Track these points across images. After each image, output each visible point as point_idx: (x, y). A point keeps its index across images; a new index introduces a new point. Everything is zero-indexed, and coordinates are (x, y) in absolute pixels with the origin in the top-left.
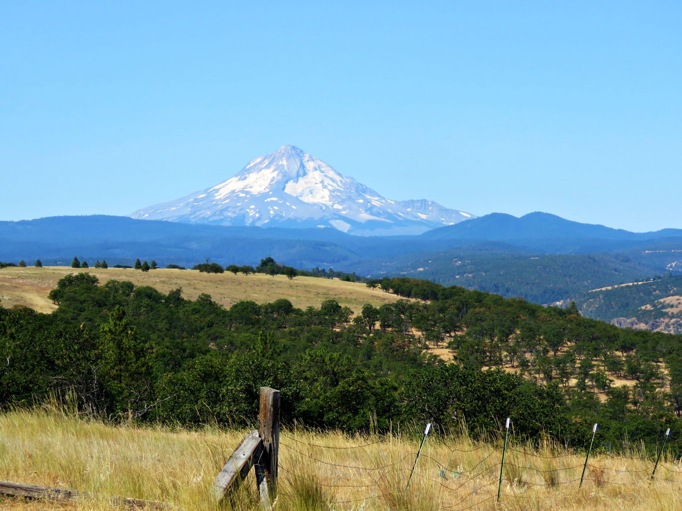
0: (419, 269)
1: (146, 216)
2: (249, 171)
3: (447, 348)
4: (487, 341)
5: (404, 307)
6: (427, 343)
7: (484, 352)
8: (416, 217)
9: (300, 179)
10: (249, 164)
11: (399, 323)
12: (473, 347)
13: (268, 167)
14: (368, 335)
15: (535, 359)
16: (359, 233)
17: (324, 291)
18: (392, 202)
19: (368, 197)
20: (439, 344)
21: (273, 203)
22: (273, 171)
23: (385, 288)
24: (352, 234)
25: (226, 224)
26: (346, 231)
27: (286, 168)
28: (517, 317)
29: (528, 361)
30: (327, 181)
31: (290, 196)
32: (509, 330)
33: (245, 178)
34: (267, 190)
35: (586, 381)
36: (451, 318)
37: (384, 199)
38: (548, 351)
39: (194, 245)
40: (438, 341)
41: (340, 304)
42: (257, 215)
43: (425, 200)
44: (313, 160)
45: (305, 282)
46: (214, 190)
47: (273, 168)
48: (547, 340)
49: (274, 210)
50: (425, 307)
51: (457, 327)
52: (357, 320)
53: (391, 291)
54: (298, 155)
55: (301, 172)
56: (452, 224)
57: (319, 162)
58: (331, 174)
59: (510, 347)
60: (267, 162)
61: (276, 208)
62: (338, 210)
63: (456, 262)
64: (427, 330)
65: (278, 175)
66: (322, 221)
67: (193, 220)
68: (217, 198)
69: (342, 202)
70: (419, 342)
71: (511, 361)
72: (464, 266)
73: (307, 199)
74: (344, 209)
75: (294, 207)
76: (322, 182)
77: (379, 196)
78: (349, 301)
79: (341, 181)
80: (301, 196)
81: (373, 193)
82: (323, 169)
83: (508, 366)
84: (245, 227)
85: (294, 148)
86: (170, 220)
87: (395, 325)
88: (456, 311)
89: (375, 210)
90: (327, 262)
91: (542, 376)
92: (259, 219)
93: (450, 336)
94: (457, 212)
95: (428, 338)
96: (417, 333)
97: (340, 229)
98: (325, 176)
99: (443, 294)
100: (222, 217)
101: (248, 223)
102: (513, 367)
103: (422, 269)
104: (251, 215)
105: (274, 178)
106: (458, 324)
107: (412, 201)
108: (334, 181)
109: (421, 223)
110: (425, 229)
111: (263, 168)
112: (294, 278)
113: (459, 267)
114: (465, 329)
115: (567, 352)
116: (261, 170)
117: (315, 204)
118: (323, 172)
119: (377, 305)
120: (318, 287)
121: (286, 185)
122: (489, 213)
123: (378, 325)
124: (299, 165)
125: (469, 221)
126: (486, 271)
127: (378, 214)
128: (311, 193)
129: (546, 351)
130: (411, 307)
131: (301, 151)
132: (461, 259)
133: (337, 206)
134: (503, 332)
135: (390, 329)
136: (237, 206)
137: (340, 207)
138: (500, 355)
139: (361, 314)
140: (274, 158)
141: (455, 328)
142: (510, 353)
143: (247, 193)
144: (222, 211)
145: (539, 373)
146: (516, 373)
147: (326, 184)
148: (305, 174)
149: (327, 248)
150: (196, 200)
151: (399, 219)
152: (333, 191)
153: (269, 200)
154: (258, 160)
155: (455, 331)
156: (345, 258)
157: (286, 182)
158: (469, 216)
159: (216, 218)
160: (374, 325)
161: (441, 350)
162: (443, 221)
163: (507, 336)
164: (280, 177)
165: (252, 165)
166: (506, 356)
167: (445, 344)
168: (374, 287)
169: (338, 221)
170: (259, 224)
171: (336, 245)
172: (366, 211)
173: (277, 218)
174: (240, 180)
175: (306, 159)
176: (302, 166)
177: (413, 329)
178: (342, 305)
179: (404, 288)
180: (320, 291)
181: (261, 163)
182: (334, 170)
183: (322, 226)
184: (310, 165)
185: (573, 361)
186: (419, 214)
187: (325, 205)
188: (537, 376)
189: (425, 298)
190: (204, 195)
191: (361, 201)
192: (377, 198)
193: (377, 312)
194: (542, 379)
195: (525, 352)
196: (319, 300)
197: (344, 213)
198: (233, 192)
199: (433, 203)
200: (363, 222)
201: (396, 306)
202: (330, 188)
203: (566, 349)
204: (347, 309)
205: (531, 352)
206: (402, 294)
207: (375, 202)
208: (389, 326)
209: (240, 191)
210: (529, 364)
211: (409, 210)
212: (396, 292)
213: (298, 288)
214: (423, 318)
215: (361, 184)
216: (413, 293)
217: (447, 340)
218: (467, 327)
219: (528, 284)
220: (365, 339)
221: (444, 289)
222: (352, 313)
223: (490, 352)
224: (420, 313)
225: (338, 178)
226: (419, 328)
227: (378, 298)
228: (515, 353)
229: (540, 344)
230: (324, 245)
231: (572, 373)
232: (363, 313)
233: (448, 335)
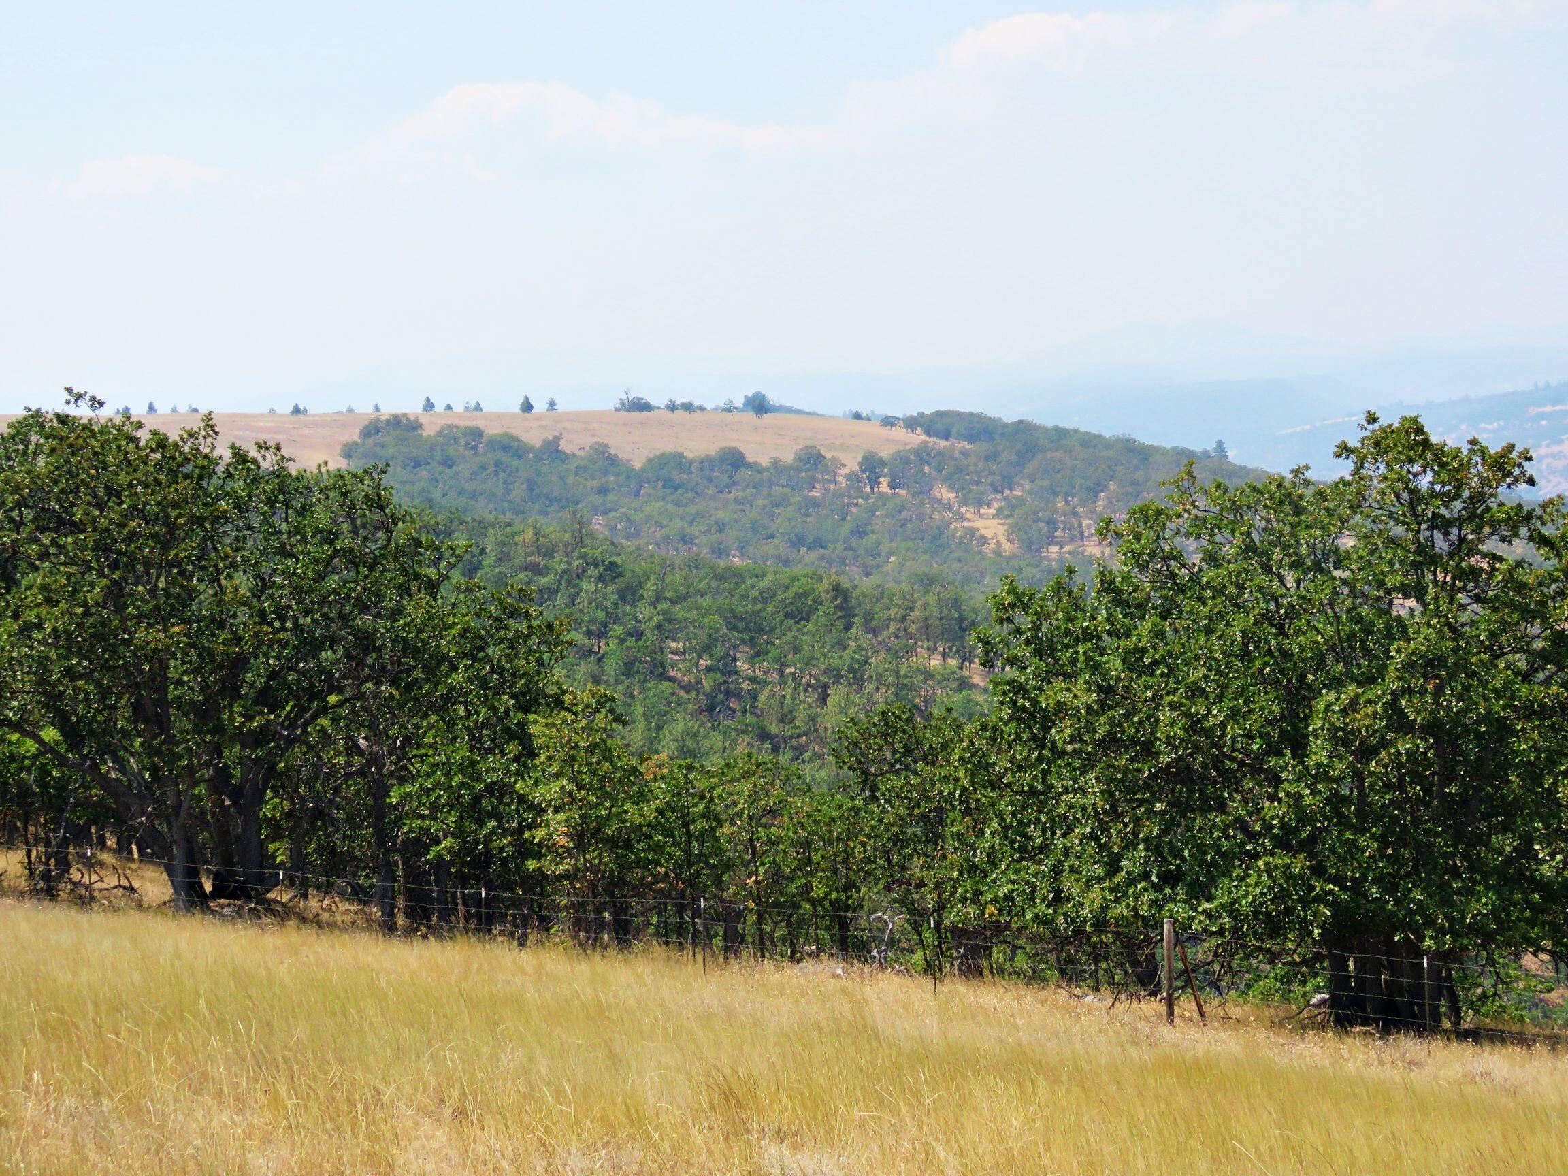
3: (994, 517)
4: (1061, 504)
5: (929, 455)
6: (963, 510)
11: (920, 478)
14: (867, 500)
20: (982, 511)
23: (910, 426)
32: (1099, 485)
36: (1005, 470)
40: (980, 508)
41: (823, 453)
50: (965, 454)
51: (1014, 482)
52: (848, 477)
53: (920, 431)
64: (962, 489)
70: (950, 509)
78: (844, 448)
87: (911, 483)
88: (1014, 457)
93: (1002, 499)
95: (964, 502)
96: (946, 494)
106: (1017, 478)
114: (1028, 486)
119: (885, 453)
123: (884, 485)
130: (940, 453)
134: (1089, 488)
135: (904, 491)
138: (1080, 525)
139: (857, 468)
141: (1011, 485)
146: (1103, 553)
155: (1011, 489)
160: (878, 483)
161: (983, 521)
163: (1096, 494)
166: (1089, 527)
167: (992, 512)
168: (893, 425)
177: (944, 490)
178: (828, 455)
189: (969, 440)
193: (883, 463)
196: (795, 447)
201: (917, 452)
204: (834, 459)
206: (936, 435)
208: (902, 487)
212: (927, 432)
213: (767, 431)
214: (960, 470)
216: (951, 432)
217: (996, 505)
218: (1031, 483)
220: (862, 506)
221: (1006, 425)
222: (844, 465)
224: (955, 463)
226: (952, 488)
227: (894, 442)
232: (860, 465)
233: (999, 496)
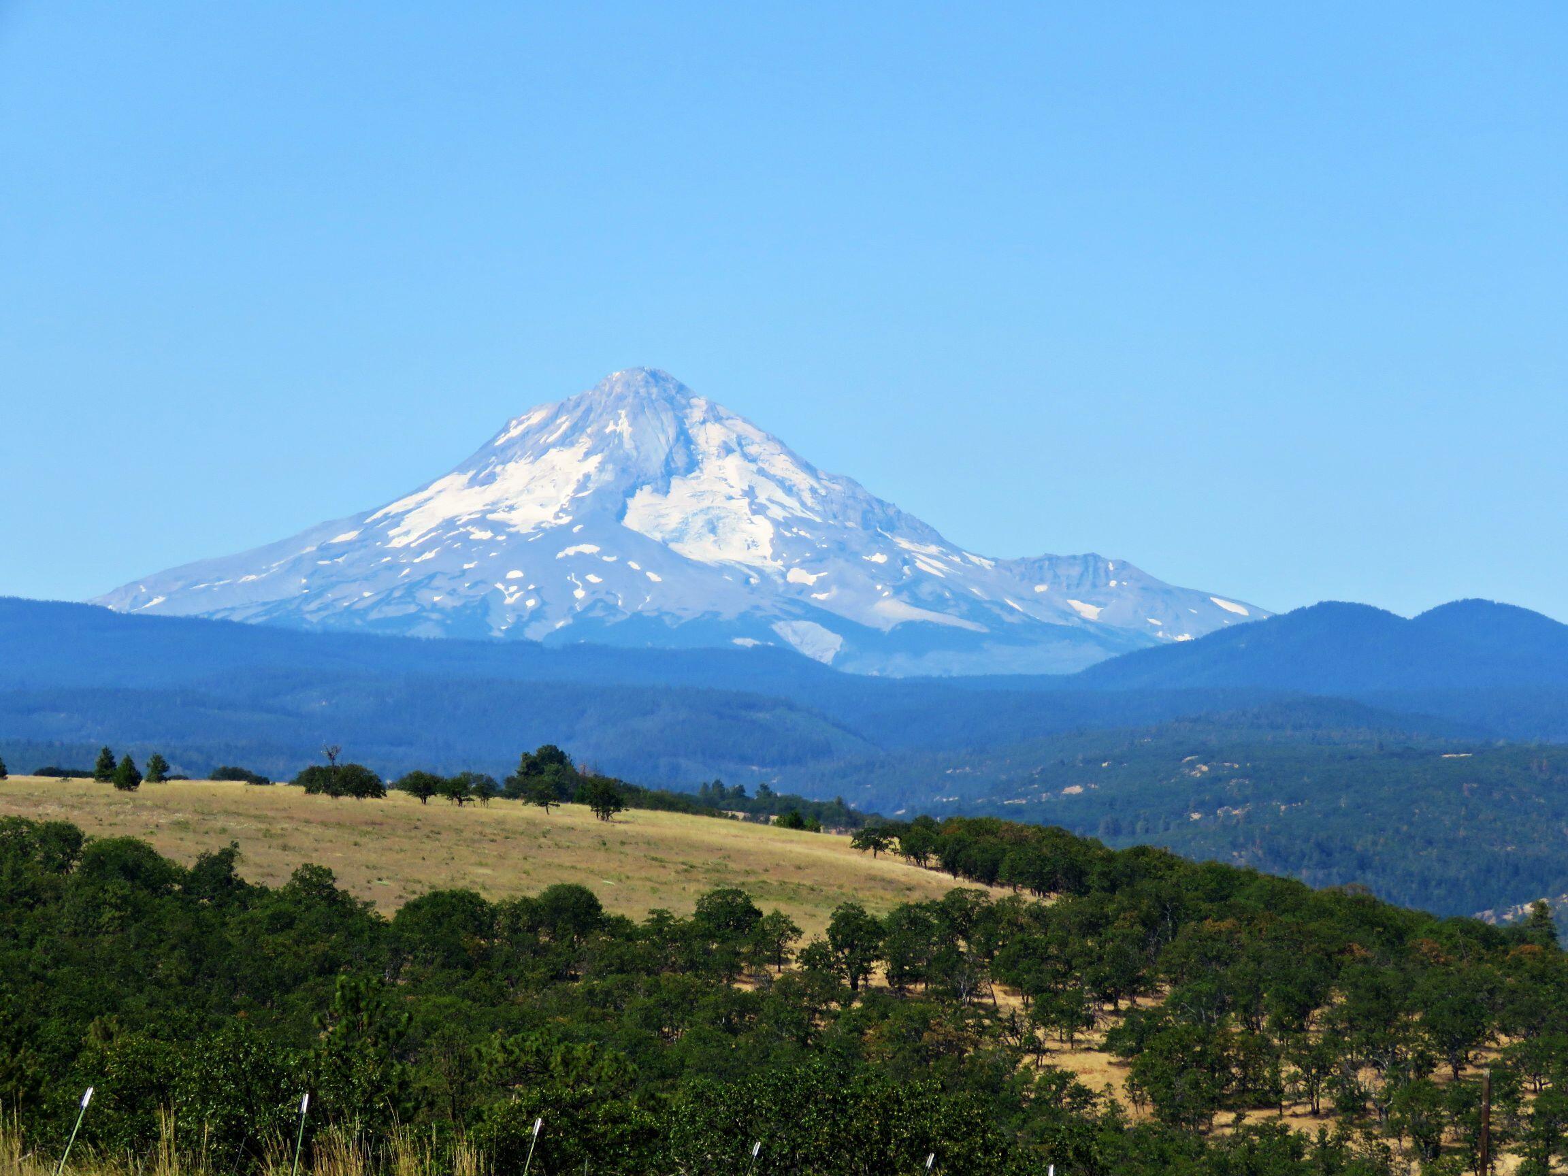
0: (1068, 790)
1: (156, 604)
2: (505, 454)
3: (1103, 1049)
4: (1236, 1028)
5: (967, 915)
6: (1040, 1033)
7: (1225, 1068)
8: (1069, 613)
9: (675, 482)
10: (506, 429)
11: (950, 963)
12: (1186, 1048)
13: (566, 441)
14: (847, 1004)
15: (1388, 1090)
16: (870, 667)
17: (713, 860)
18: (987, 564)
19: (904, 544)
20: (1077, 1036)
21: (585, 564)
22: (587, 455)
23: (915, 852)
24: (849, 669)
25: (426, 631)
26: (827, 658)
27: (628, 445)
28: (1341, 952)
29: (1365, 1096)
30: (767, 491)
31: (638, 538)
32: (1310, 993)
33: (491, 479)
34: (566, 520)
35: (1553, 1161)
36: (1120, 953)
37: (957, 551)
38: (1432, 1064)
39: (316, 703)
40: (1073, 1028)
41: (757, 905)
42: (531, 603)
43: (1096, 557)
44: (718, 419)
45: (650, 831)
46: (386, 517)
47: (585, 443)
48: (1431, 1027)
49: (587, 585)
50: (1039, 915)
51: (1139, 980)
52: (807, 956)
53: (933, 860)
54: (670, 400)
55: (680, 460)
56: (1186, 637)
57: (741, 427)
58: (782, 465)
59: (1308, 1047)
60: (564, 423)
61: (592, 578)
62: (803, 589)
63: (1192, 765)
64: (1038, 990)
65: (601, 468)
66: (748, 623)
67: (314, 619)
68: (397, 543)
69: (815, 561)
70: (1014, 1031)
71: (1311, 1093)
72: (1218, 779)
73: (699, 550)
74: (822, 585)
75: (654, 577)
76: (750, 493)
77: (940, 541)
78: (793, 894)
79: (813, 491)
80: (679, 539)
81: (925, 533)
82: (753, 450)
83: (1299, 1110)
84: (490, 644)
85: (655, 376)
86: (236, 618)
87: (933, 972)
88: (1139, 929)
89: (925, 589)
90: (763, 764)
91: (1407, 1143)
92: (537, 615)
93: (1116, 1012)
94: (1203, 598)
95: (1041, 1017)
96: (1009, 1002)
97: (808, 651)
98: (761, 472)
99: (1104, 874)
100: (412, 609)
101: (500, 628)
102: (1315, 1113)
103: (1077, 789)
104: (509, 601)
105: (587, 477)
106: (1144, 972)
107: (1053, 560)
108: (789, 490)
109: (1080, 633)
110: (1095, 655)
111: (554, 445)
112: (616, 816)
113: (1200, 784)
114: (1167, 988)
115: (1493, 1066)
116: (545, 450)
117: (723, 568)
118: (753, 460)
119: (879, 908)
120: (693, 846)
121: (631, 503)
122: (1310, 602)
123: (879, 975)
124: (672, 432)
125: (1242, 629)
126: (1290, 800)
127: (938, 603)
128: (713, 530)
129: (1425, 1064)
130: (991, 913)
131: (681, 388)
132: (1208, 756)
133: (798, 576)
134: (1288, 999)
135: (921, 987)
136: (464, 572)
137: (811, 579)
138: (1275, 1073)
139: (825, 938)
140: (589, 410)
141: (1134, 985)
142: (1307, 1070)
143: (498, 527)
144: (411, 589)
145: (1398, 1135)
146: (1323, 1133)
147: (762, 499)
148: (692, 465)
149: (762, 716)
150: (326, 550)
151: (1008, 618)
152: (787, 524)
153: (571, 551)
154: (536, 418)
155: (1133, 993)
156: (823, 751)
157: (630, 493)
158: (1243, 611)
159: (391, 611)
160: (868, 971)
161: (1081, 1057)
162: (1155, 628)
163: (1303, 1012)
164: (608, 477)
165: (515, 432)
166: (1294, 1079)
167: (1098, 1038)
168: (879, 846)
169: (803, 625)
170: (535, 633)
171: (791, 707)
172: (898, 591)
173: (598, 613)
174: (472, 482)
175: (697, 415)
176: (685, 439)
177: (996, 989)
178: (766, 908)
179: (974, 852)
180: (697, 861)
181: (544, 426)
182: (791, 454)
183: (749, 642)
184: (709, 437)
185: (1512, 1097)
186: (1076, 604)
187: (759, 571)
188: (1392, 1143)
189: (1044, 885)
190: (351, 535)
191: (879, 558)
192: (933, 549)
193: (876, 930)
194: (1408, 1155)
195: (1356, 1066)
196: (692, 888)
197: (822, 597)
198: (450, 523)
199: (1123, 565)
200: (887, 629)
201: (942, 910)
202: (777, 512)
203: (1492, 1056)
204: (777, 918)
205: (1376, 1064)
206: (969, 873)
207: (928, 561)
208: (916, 978)
209: (472, 522)
210: (1369, 1105)
211: (1040, 588)
212: (950, 866)
213: (627, 849)
214: (1028, 950)
215: (880, 502)
216: (1004, 868)
217: (1106, 1025)
218: (1174, 982)
219: (1430, 842)
220: (836, 1016)
221: (1110, 858)
222: (797, 932)
223: (1243, 1066)
224: (1019, 936)
225: (802, 480)
226: (1016, 986)
227: (888, 883)
228: (1324, 1070)
229: (1406, 1041)
230: (750, 706)
231: (1505, 1136)
232: (832, 932)
233: (1109, 1007)
